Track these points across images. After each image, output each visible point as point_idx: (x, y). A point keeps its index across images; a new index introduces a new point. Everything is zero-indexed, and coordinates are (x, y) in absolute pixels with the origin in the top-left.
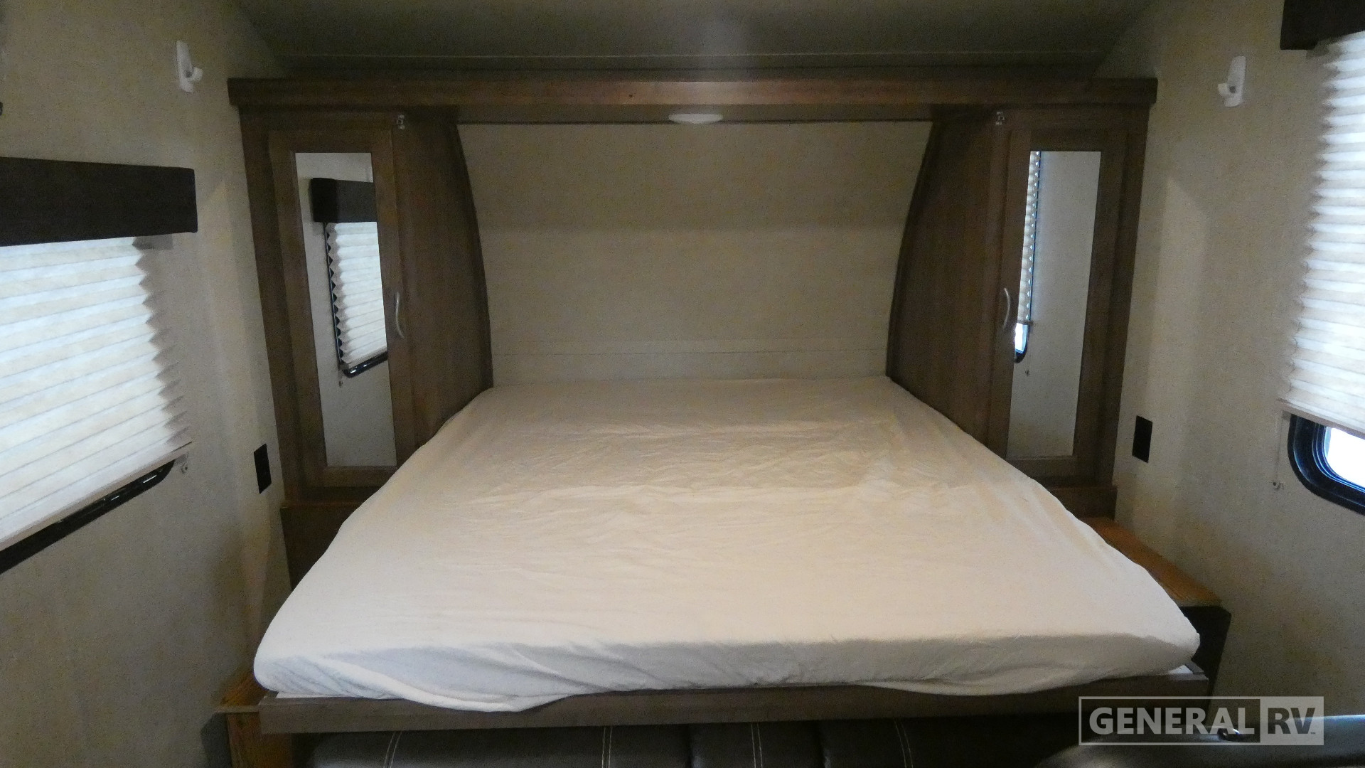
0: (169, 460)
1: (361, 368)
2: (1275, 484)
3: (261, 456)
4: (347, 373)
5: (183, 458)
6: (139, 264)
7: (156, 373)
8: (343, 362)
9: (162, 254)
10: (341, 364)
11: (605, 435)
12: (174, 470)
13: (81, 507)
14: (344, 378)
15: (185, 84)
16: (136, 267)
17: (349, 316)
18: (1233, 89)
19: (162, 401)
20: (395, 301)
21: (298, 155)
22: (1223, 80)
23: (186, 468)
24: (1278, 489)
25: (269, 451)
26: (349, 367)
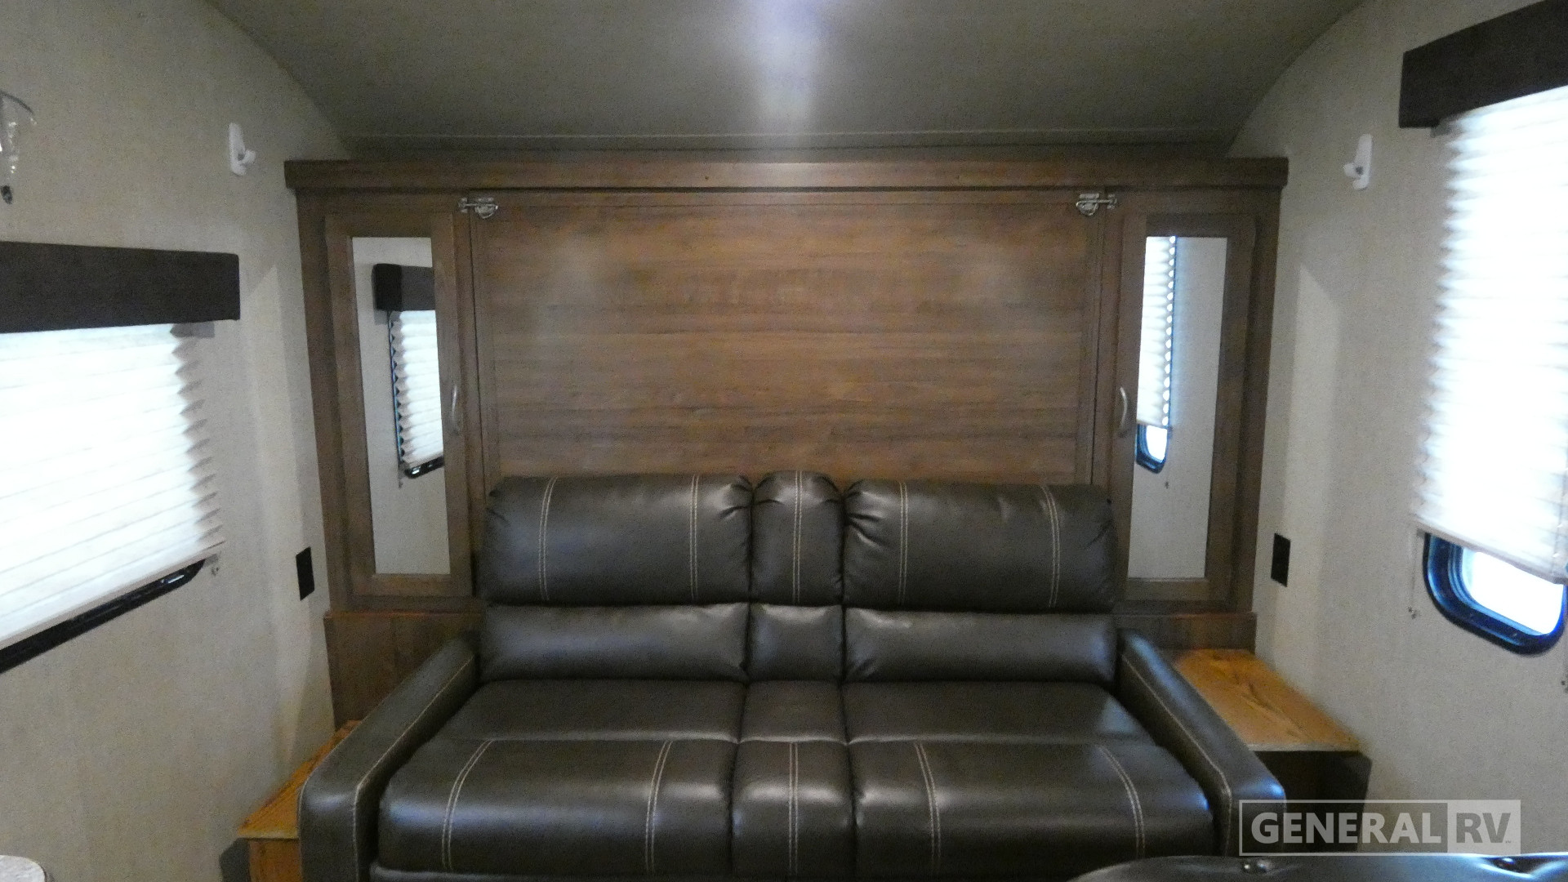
0: (198, 560)
1: (426, 468)
2: (1410, 610)
3: (304, 561)
4: (408, 473)
5: (214, 558)
6: (177, 352)
7: (189, 467)
8: (404, 461)
9: (204, 342)
10: (401, 462)
12: (204, 572)
13: (95, 606)
14: (406, 480)
15: (236, 166)
16: (172, 356)
17: (412, 412)
18: (1359, 170)
19: (194, 497)
20: (452, 394)
21: (355, 240)
22: (1351, 160)
23: (217, 569)
24: (1414, 616)
25: (313, 554)
26: (411, 467)
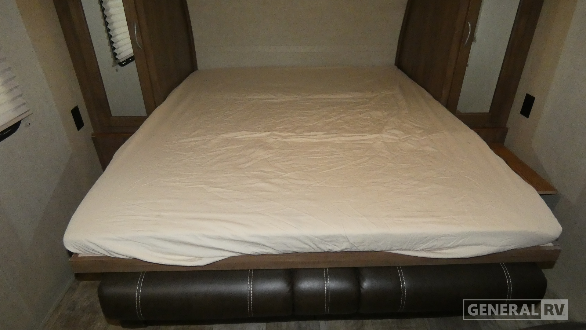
1: (128, 61)
3: (76, 112)
4: (120, 64)
8: (117, 58)
11: (254, 99)
12: (22, 125)
14: (119, 67)
17: (117, 33)
20: (134, 28)
23: (29, 124)
25: (80, 109)
26: (121, 61)
